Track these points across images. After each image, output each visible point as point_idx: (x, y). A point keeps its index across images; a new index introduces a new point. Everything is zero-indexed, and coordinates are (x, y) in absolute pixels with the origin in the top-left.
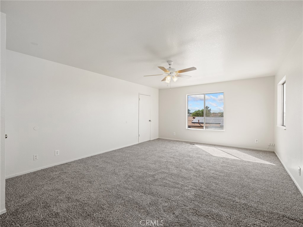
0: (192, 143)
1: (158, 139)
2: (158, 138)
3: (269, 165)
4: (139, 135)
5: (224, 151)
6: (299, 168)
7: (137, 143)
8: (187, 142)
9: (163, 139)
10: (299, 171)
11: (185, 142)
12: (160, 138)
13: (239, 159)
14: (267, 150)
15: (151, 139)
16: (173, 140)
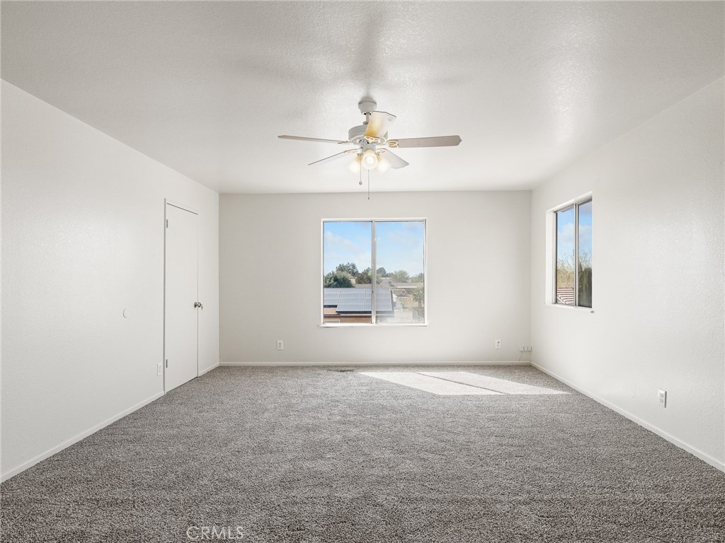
0: (344, 369)
1: (221, 370)
2: (217, 364)
3: (562, 395)
4: (166, 364)
5: (445, 379)
6: (664, 393)
7: (161, 393)
8: (329, 368)
9: (245, 368)
10: (664, 398)
11: (324, 367)
12: (226, 363)
13: (500, 394)
14: (516, 362)
15: (201, 373)
16: (284, 367)
